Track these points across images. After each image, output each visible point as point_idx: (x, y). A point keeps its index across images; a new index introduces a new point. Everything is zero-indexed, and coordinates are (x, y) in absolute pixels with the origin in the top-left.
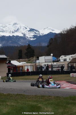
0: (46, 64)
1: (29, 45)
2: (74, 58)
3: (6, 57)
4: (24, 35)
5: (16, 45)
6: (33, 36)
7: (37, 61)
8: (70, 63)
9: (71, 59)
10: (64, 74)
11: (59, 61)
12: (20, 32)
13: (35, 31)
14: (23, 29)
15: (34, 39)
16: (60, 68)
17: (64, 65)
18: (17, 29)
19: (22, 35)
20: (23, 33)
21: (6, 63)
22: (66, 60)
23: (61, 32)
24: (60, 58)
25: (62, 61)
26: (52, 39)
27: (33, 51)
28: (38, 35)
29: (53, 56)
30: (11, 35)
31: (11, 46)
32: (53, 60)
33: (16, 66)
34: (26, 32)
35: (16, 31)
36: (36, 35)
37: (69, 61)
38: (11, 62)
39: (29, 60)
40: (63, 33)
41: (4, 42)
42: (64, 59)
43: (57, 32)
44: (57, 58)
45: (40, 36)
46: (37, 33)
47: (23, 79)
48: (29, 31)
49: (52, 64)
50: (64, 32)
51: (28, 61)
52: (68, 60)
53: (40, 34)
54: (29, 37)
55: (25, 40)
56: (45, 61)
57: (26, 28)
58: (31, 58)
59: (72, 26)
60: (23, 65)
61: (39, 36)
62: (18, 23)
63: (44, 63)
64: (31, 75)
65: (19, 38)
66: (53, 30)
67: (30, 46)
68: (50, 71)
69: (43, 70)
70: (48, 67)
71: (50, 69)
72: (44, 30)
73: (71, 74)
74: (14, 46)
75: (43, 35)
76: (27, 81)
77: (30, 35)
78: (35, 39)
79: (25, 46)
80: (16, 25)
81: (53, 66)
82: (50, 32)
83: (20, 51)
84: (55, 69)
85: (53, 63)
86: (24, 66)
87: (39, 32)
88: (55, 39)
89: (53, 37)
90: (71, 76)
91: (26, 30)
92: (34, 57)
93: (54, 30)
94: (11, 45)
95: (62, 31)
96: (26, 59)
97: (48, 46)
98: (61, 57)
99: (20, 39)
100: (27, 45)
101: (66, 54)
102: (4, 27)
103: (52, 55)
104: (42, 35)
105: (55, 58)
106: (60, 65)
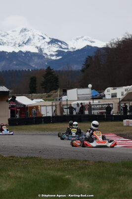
0: (79, 102)
1: (49, 68)
2: (130, 92)
3: (7, 90)
4: (41, 50)
5: (25, 68)
6: (57, 53)
7: (64, 98)
9: (125, 93)
10: (112, 121)
11: (104, 98)
12: (32, 45)
13: (60, 44)
14: (39, 39)
15: (58, 58)
16: (105, 111)
17: (112, 104)
18: (27, 39)
19: (36, 51)
20: (37, 47)
21: (7, 101)
23: (107, 46)
24: (106, 92)
25: (108, 97)
26: (90, 58)
27: (57, 79)
28: (66, 50)
29: (92, 89)
30: (17, 51)
31: (16, 71)
32: (92, 96)
33: (25, 105)
34: (43, 45)
35: (25, 44)
36: (62, 50)
37: (121, 97)
38: (16, 99)
39: (49, 96)
40: (110, 46)
41: (3, 63)
42: (112, 94)
43: (100, 44)
44: (100, 93)
45: (69, 53)
46: (63, 46)
47: (37, 129)
48: (49, 43)
49: (90, 103)
50: (113, 45)
51: (47, 97)
52: (119, 96)
53: (69, 48)
54: (49, 54)
55: (42, 58)
56: (78, 98)
57: (44, 38)
58: (52, 93)
59: (126, 35)
60: (37, 104)
61: (67, 52)
62: (28, 28)
63: (75, 101)
64: (53, 123)
65: (31, 55)
66: (92, 42)
67: (51, 70)
68: (87, 115)
69: (74, 113)
70: (83, 108)
71: (87, 112)
72: (75, 42)
73: (125, 121)
74: (21, 70)
75: (74, 51)
76: (46, 133)
77: (51, 51)
78: (60, 57)
79: (41, 70)
80: (26, 33)
81: (93, 107)
82: (87, 46)
83: (33, 80)
84: (95, 112)
85: (91, 101)
86: (39, 107)
87: (66, 44)
88: (97, 57)
89: (92, 54)
90: (125, 125)
91: (43, 41)
92: (59, 91)
93: (94, 42)
94: (17, 68)
95: (108, 43)
96: (43, 94)
97: (83, 71)
98: (106, 90)
99: (34, 58)
100: (45, 68)
101: (115, 85)
102: (4, 36)
103: (90, 86)
104: (72, 50)
105: (96, 92)
106: (105, 105)
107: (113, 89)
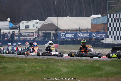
2: (44, 24)
8: (39, 30)
11: (19, 29)
22: (29, 27)
32: (10, 27)
42: (26, 26)
44: (15, 25)
103: (9, 19)
105: (12, 24)
106: (28, 33)
107: (27, 22)
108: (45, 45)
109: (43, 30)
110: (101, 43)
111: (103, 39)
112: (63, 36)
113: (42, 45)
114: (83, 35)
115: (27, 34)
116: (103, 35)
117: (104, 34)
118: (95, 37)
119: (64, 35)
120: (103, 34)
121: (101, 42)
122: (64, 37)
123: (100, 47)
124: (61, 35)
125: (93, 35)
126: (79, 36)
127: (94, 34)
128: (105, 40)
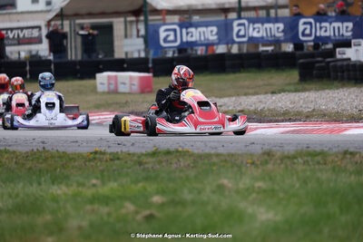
8: (61, 15)
17: (39, 28)
22: (13, 5)
73: (103, 77)
90: (101, 88)
106: (15, 32)
108: (94, 78)
109: (77, 15)
110: (339, 63)
111: (347, 44)
112: (168, 36)
113: (82, 78)
114: (257, 31)
115: (11, 36)
116: (346, 29)
117: (350, 25)
118: (310, 35)
119: (172, 33)
120: (346, 24)
121: (338, 56)
122: (175, 41)
123: (336, 78)
124: (162, 35)
125: (301, 28)
126: (238, 36)
127: (305, 23)
128: (354, 48)
